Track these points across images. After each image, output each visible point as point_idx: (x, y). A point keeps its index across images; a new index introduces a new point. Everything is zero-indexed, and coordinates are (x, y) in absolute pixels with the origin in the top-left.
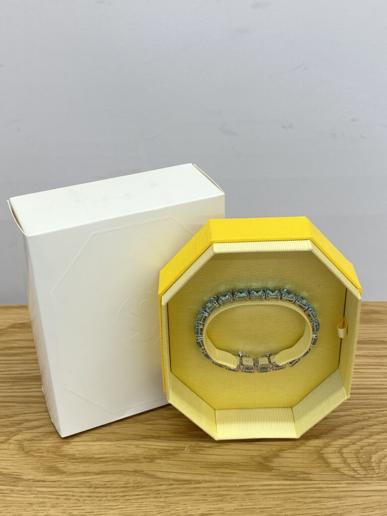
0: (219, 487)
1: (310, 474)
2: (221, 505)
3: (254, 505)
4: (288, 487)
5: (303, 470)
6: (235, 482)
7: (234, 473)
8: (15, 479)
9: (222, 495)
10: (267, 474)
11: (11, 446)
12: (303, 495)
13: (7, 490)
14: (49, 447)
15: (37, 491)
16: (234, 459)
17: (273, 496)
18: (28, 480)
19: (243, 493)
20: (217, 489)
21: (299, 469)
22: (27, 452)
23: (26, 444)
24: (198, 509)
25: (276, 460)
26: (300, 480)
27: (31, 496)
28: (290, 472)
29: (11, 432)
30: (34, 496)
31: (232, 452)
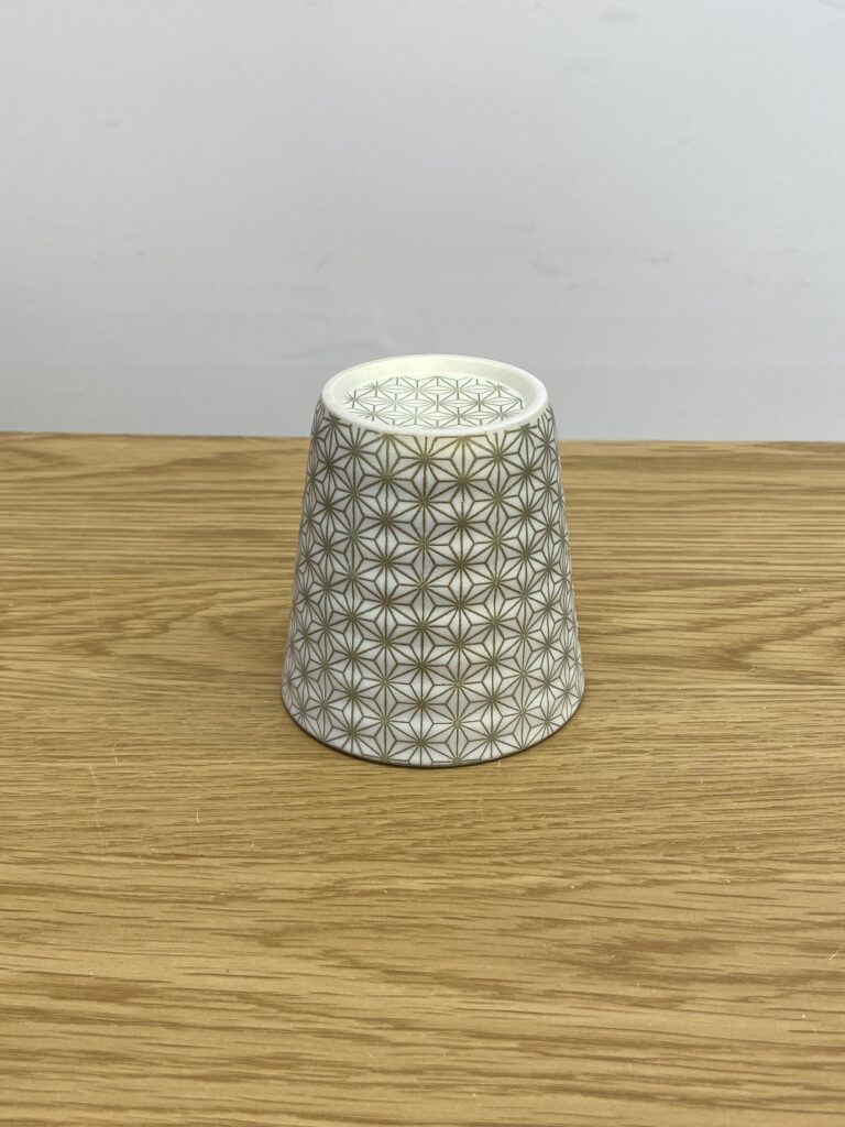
0: (640, 690)
1: (831, 675)
2: (649, 716)
3: (721, 717)
4: (789, 693)
5: (814, 669)
6: (671, 683)
7: (667, 671)
8: (209, 672)
9: (649, 702)
10: (738, 675)
11: (195, 625)
12: (822, 704)
13: (192, 686)
14: (274, 627)
15: (258, 689)
16: (665, 651)
17: (759, 705)
18: (237, 673)
19: (693, 700)
20: (636, 693)
21: (807, 669)
22: (228, 634)
23: (225, 622)
24: (602, 721)
25: (753, 654)
26: (812, 684)
27: (244, 696)
28: (788, 672)
29: (192, 606)
30: (249, 696)
31: (658, 642)
